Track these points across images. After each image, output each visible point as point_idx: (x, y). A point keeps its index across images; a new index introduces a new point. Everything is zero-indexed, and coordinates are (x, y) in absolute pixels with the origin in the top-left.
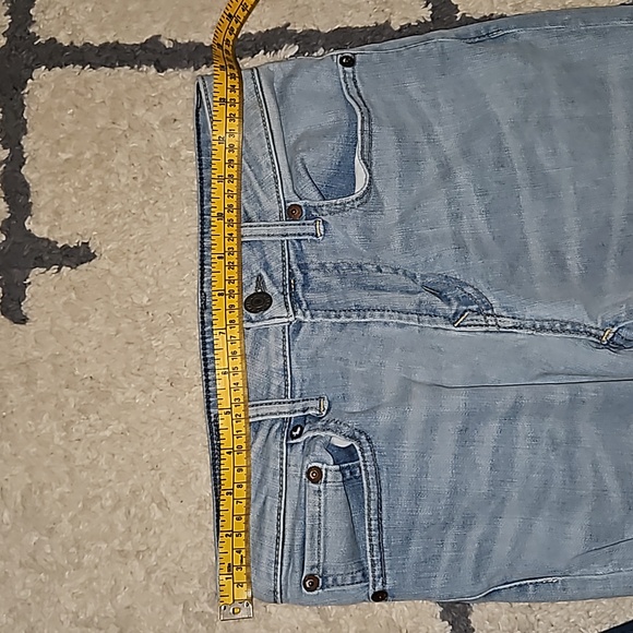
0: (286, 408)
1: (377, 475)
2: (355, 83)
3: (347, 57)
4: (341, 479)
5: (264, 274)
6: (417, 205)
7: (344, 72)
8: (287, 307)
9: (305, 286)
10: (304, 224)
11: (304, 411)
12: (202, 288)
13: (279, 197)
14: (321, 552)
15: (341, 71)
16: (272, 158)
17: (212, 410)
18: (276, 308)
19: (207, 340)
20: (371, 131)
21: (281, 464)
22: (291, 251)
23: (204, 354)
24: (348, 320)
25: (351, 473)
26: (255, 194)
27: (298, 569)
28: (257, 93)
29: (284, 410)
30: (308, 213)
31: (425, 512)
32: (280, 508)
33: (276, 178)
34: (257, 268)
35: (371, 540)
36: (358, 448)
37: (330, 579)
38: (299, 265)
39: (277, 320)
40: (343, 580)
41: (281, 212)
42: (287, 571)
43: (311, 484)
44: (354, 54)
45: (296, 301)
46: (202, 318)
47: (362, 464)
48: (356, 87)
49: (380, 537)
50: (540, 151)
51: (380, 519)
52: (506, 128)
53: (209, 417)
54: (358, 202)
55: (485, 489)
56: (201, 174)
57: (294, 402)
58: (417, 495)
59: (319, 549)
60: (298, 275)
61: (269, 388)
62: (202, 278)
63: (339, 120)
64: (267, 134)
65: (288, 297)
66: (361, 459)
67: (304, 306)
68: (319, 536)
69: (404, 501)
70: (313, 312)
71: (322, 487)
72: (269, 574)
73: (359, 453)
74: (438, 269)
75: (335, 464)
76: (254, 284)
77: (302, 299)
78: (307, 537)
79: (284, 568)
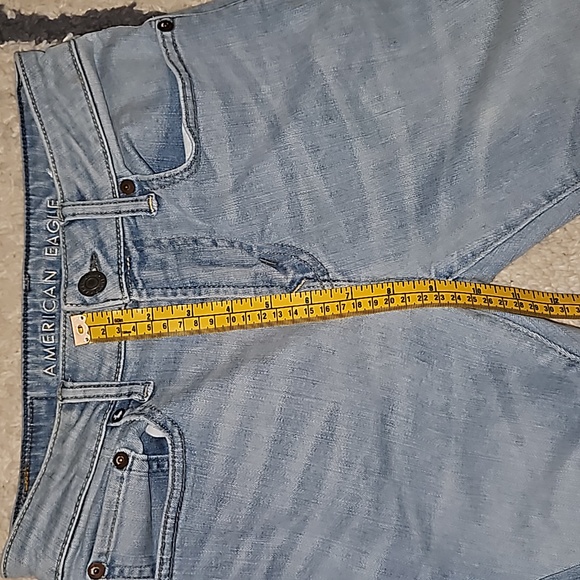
0: (114, 391)
1: (184, 473)
2: (176, 47)
3: (165, 22)
4: (146, 469)
5: (98, 252)
6: (248, 170)
7: (163, 37)
8: (121, 288)
9: (142, 263)
10: (137, 200)
11: (129, 396)
12: (26, 269)
13: (110, 173)
14: (113, 540)
15: (159, 36)
16: (99, 132)
17: (28, 393)
18: (111, 290)
19: (29, 323)
20: (194, 96)
21: (97, 446)
22: (126, 228)
23: (25, 336)
24: (184, 297)
25: (158, 466)
26: (86, 171)
27: (86, 554)
28: (76, 66)
29: (112, 394)
30: (141, 187)
31: (223, 518)
32: (83, 489)
33: (105, 153)
34: (91, 246)
35: (164, 538)
36: (169, 442)
37: (117, 569)
38: (135, 243)
39: (111, 303)
40: (131, 572)
41: (113, 188)
42: (75, 554)
43: (115, 469)
44: (173, 18)
45: (132, 282)
46: (26, 299)
47: (171, 459)
48: (177, 51)
49: (174, 537)
50: (365, 99)
51: (177, 518)
52: (330, 79)
53: (25, 400)
54: (187, 173)
55: (288, 506)
56: (25, 153)
57: (121, 385)
58: (220, 500)
59: (111, 537)
60: (134, 252)
61: (100, 369)
62: (27, 259)
63: (161, 90)
64: (90, 108)
65: (123, 277)
66: (171, 454)
67: (140, 285)
68: (113, 523)
69: (205, 505)
70: (150, 291)
71: (125, 474)
72: (54, 553)
73: (170, 447)
74: (274, 239)
75: (144, 453)
76: (89, 263)
77: (137, 278)
78: (101, 522)
79: (72, 550)
